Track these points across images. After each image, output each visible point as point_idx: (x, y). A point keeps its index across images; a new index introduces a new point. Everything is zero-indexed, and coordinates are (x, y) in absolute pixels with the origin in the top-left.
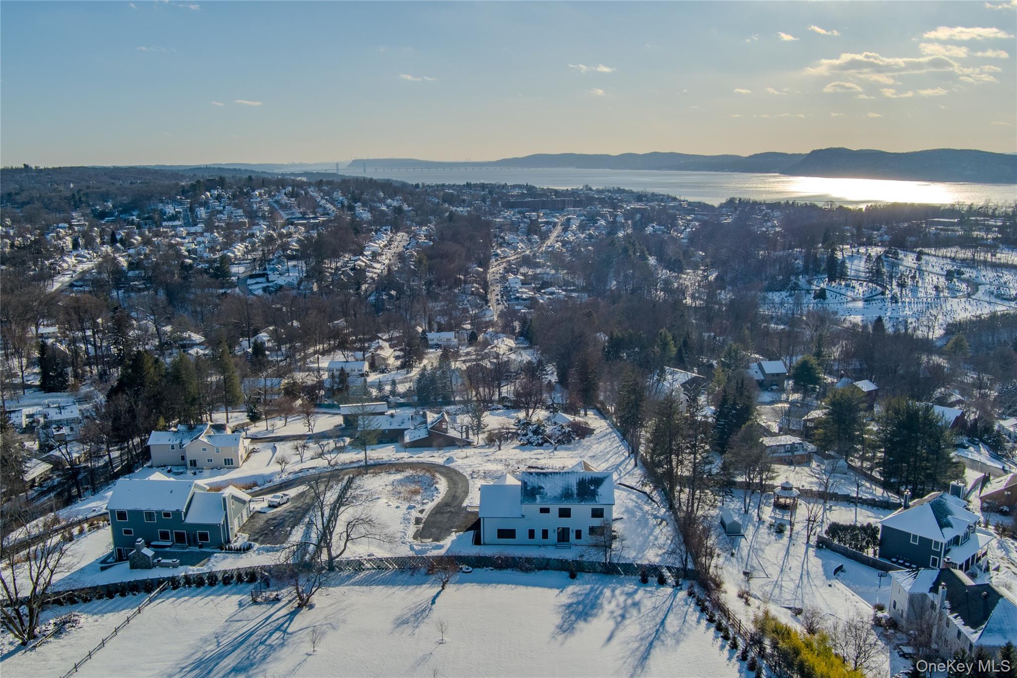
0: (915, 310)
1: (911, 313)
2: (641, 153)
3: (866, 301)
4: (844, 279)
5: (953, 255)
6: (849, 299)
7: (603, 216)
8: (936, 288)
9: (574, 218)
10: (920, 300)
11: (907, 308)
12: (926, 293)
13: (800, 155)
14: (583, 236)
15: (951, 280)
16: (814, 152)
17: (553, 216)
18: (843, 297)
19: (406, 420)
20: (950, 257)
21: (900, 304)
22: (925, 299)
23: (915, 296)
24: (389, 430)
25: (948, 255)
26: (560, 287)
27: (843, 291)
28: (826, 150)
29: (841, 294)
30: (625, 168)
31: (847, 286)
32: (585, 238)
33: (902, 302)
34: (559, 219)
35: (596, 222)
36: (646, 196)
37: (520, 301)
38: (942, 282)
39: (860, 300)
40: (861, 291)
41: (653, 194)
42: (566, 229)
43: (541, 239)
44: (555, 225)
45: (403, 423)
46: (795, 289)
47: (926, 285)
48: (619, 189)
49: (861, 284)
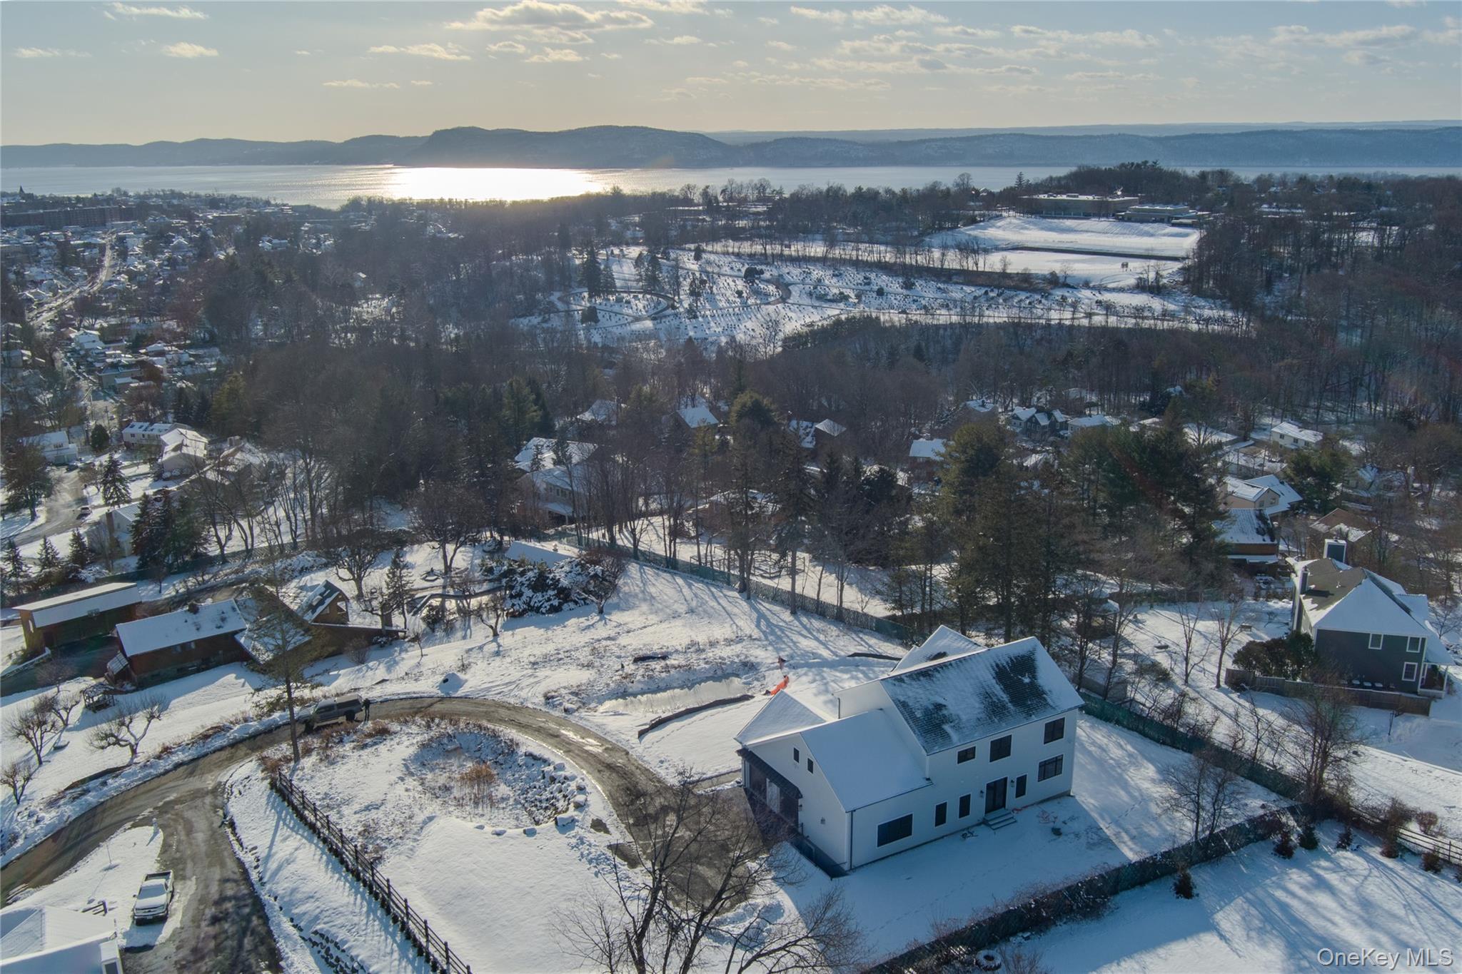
0: (723, 324)
1: (720, 329)
2: (180, 140)
3: (654, 319)
4: (613, 293)
5: (736, 250)
6: (630, 319)
7: (178, 231)
8: (740, 293)
9: (130, 237)
10: (726, 311)
11: (712, 324)
12: (728, 301)
13: (416, 138)
14: (156, 263)
15: (753, 282)
16: (437, 134)
17: (93, 235)
18: (619, 316)
19: (229, 614)
20: (733, 253)
21: (700, 319)
22: (731, 310)
23: (715, 306)
24: (197, 642)
25: (730, 250)
26: (168, 343)
27: (616, 308)
28: (453, 130)
29: (616, 314)
30: (158, 164)
31: (619, 300)
32: (160, 266)
33: (703, 317)
34: (103, 238)
35: (168, 240)
36: (222, 200)
37: (122, 370)
38: (740, 285)
39: (646, 319)
40: (640, 306)
41: (234, 198)
42: (123, 253)
43: (90, 272)
44: (102, 249)
45: (223, 620)
46: (549, 312)
47: (723, 291)
48: (173, 192)
49: (635, 297)
